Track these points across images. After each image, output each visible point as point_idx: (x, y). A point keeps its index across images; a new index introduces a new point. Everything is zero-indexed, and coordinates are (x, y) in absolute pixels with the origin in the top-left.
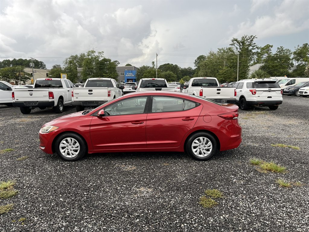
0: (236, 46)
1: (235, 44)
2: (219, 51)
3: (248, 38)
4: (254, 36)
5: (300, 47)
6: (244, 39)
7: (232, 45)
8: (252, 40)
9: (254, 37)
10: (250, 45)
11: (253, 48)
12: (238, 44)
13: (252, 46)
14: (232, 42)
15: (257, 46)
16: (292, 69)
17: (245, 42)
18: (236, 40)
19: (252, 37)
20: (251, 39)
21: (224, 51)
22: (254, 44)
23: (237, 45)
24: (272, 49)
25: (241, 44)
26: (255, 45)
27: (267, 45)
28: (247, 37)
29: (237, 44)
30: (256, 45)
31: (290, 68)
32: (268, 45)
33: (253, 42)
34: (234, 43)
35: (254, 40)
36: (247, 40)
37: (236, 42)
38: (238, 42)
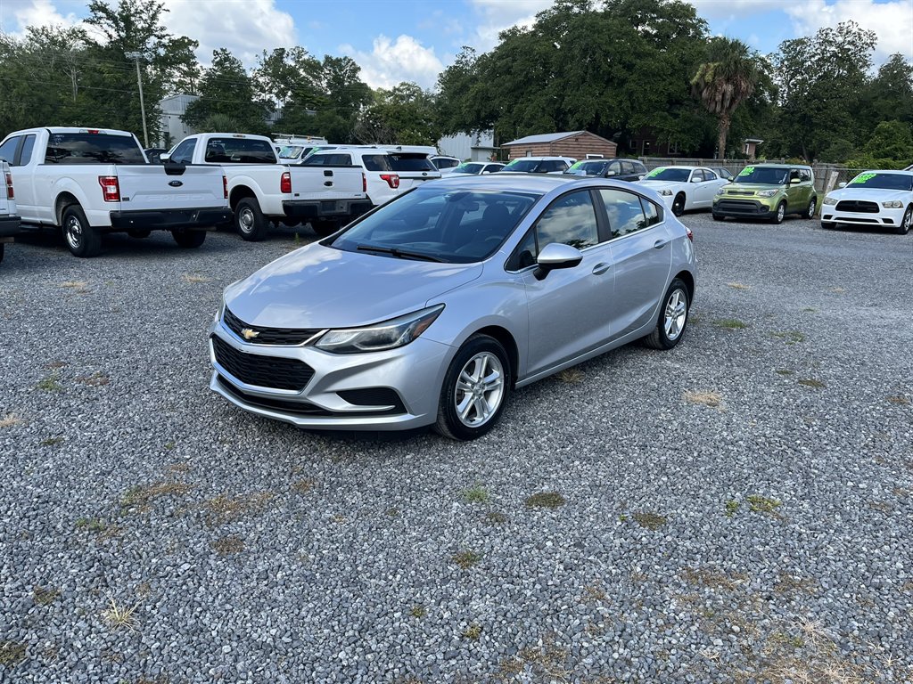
0: (105, 26)
1: (102, 21)
2: (32, 36)
3: (142, 8)
4: (161, 4)
5: (269, 54)
6: (129, 10)
7: (92, 22)
8: (154, 17)
9: (160, 7)
10: (149, 31)
11: (160, 42)
12: (110, 22)
13: (155, 36)
14: (93, 14)
15: (173, 38)
16: (275, 117)
17: (133, 19)
18: (103, 9)
19: (155, 8)
20: (151, 13)
21: (53, 41)
22: (162, 29)
23: (109, 26)
24: (196, 51)
25: (122, 24)
26: (164, 33)
27: (183, 37)
28: (138, 3)
29: (108, 21)
30: (167, 35)
31: (268, 115)
32: (185, 38)
33: (159, 24)
34: (100, 18)
35: (159, 16)
36: (136, 13)
37: (104, 15)
38: (110, 16)
